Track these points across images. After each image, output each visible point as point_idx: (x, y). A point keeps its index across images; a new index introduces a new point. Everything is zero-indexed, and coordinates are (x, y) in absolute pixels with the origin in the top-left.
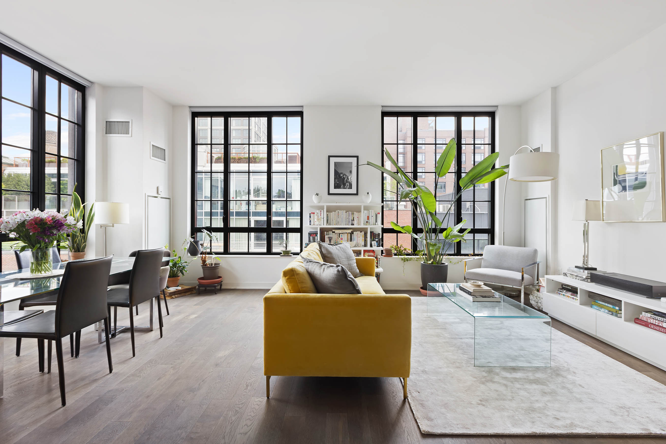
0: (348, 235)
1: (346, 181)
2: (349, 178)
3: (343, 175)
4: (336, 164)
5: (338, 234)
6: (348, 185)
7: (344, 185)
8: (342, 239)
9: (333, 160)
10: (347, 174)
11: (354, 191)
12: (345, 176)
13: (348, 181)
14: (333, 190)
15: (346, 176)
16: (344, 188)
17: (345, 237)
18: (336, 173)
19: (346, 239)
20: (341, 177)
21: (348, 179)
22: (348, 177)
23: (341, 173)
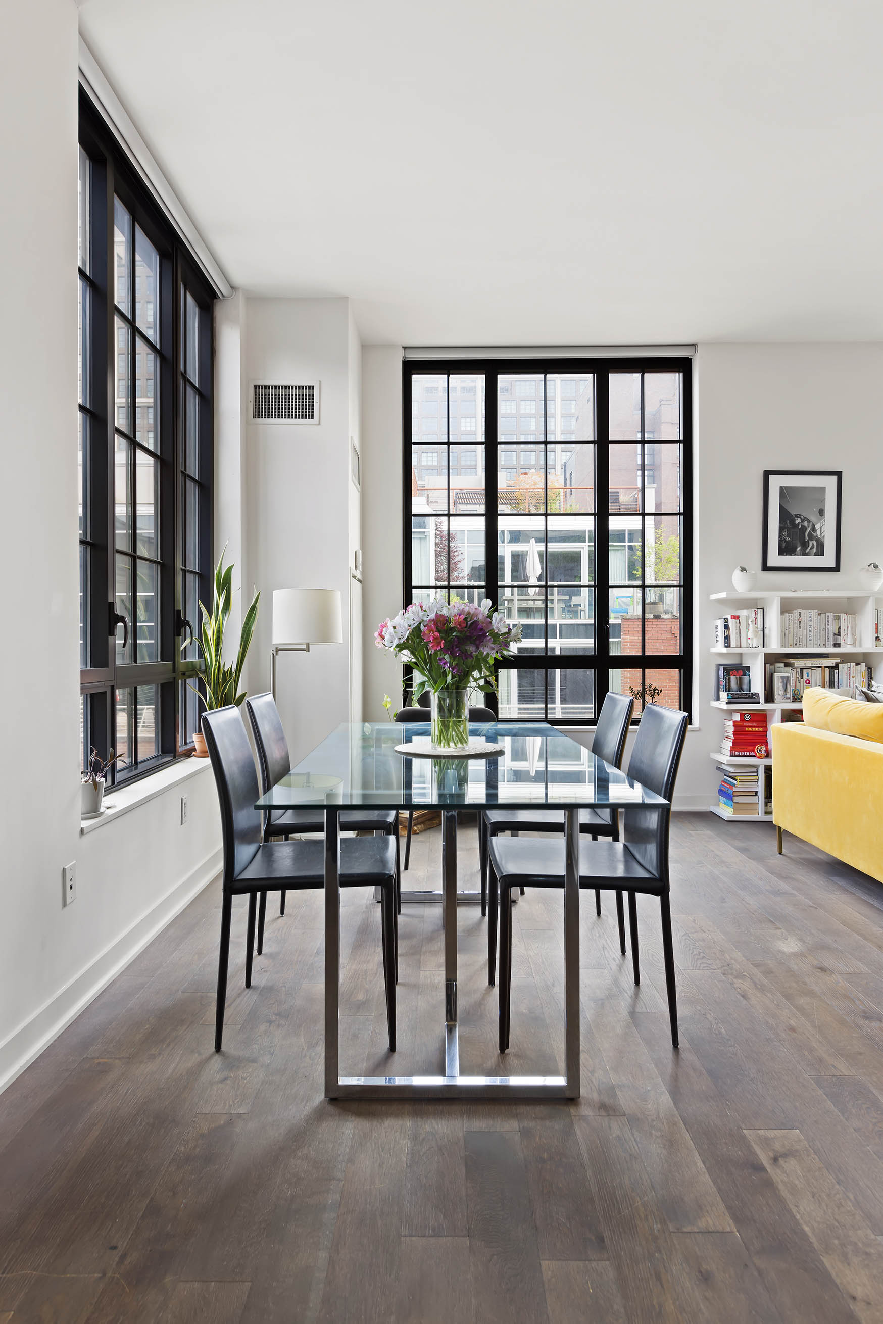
0: (823, 673)
1: (810, 535)
2: (817, 527)
3: (803, 521)
4: (784, 492)
5: (799, 670)
6: (813, 544)
7: (805, 545)
8: (809, 683)
9: (776, 482)
10: (813, 519)
11: (828, 560)
12: (806, 524)
13: (815, 534)
14: (775, 559)
15: (809, 521)
16: (804, 554)
17: (816, 676)
18: (784, 514)
19: (819, 681)
20: (795, 526)
21: (814, 529)
22: (814, 526)
23: (798, 516)
